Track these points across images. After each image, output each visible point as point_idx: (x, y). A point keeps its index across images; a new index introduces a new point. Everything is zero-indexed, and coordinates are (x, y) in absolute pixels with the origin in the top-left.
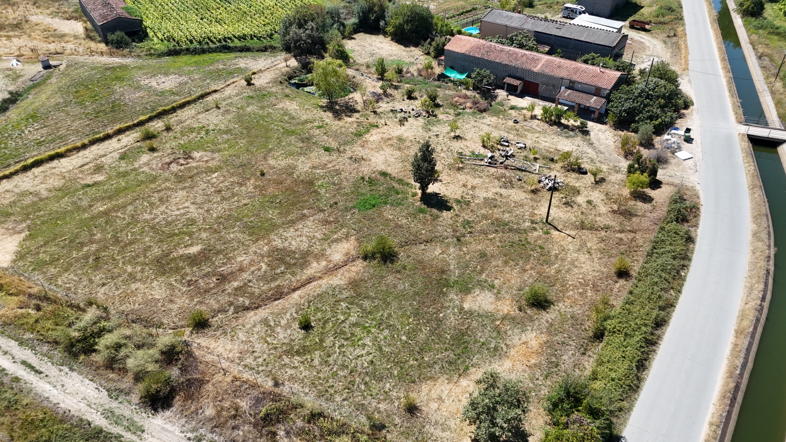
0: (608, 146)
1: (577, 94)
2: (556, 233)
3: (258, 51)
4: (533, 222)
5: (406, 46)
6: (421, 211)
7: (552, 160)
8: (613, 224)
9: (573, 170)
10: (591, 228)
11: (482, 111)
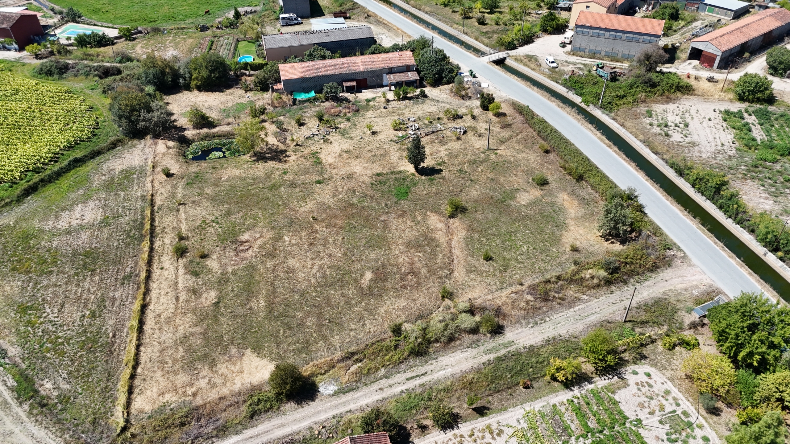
0: (447, 98)
1: (398, 75)
2: (498, 152)
3: (109, 150)
4: (483, 153)
5: (222, 92)
6: (432, 180)
7: (439, 119)
8: (510, 133)
9: (456, 118)
10: (506, 141)
11: (357, 111)
